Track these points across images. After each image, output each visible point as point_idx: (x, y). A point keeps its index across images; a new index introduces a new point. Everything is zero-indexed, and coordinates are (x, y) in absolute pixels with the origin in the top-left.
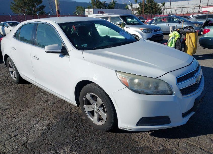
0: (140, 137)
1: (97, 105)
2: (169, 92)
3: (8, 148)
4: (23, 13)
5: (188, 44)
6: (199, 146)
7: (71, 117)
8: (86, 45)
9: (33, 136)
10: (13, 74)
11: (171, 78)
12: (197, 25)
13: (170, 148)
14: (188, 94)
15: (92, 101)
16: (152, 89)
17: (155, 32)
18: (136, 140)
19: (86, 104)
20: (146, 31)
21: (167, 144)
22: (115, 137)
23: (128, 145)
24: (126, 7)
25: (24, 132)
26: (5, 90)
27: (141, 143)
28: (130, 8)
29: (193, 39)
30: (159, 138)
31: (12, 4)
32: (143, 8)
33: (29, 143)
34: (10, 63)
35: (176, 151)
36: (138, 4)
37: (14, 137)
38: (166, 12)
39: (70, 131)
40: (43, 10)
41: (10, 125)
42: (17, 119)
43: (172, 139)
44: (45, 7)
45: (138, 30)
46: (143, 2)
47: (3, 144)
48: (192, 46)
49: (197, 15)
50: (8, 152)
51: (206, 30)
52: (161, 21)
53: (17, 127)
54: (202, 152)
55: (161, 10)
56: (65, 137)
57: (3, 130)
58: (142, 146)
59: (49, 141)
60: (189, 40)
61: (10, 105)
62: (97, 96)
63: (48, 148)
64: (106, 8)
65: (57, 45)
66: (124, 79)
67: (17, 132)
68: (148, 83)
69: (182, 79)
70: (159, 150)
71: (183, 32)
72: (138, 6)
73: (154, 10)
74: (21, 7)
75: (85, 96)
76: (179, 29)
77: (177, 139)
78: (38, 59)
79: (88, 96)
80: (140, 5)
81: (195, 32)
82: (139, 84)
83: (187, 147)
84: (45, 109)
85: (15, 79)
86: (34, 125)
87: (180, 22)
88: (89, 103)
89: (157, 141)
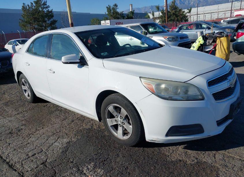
0: (171, 151)
1: (121, 117)
2: (200, 97)
3: (26, 167)
4: (33, 30)
5: (220, 50)
6: (238, 157)
7: (92, 134)
8: (106, 53)
9: (52, 155)
10: (27, 92)
11: (201, 82)
12: (230, 30)
13: (205, 160)
14: (221, 99)
15: (115, 114)
16: (181, 94)
17: (181, 40)
18: (167, 154)
19: (108, 118)
20: (170, 39)
21: (202, 157)
22: (143, 152)
23: (157, 160)
24: (147, 16)
25: (42, 151)
26: (18, 110)
27: (172, 157)
28: (151, 16)
29: (225, 44)
30: (192, 151)
31: (20, 21)
32: (166, 16)
33: (49, 162)
34: (23, 80)
35: (212, 164)
36: (160, 12)
37: (32, 156)
38: (193, 19)
39: (93, 147)
40: (55, 25)
41: (26, 145)
42: (33, 139)
43: (207, 152)
44: (57, 21)
45: (162, 38)
46: (165, 9)
47: (20, 164)
48: (224, 53)
49: (229, 19)
50: (27, 172)
51: (240, 34)
52: (187, 29)
53: (35, 146)
54: (242, 163)
55: (187, 17)
56: (87, 154)
57: (19, 150)
58: (173, 160)
59: (70, 159)
60: (220, 45)
61: (25, 125)
62: (121, 107)
63: (69, 165)
64: (125, 18)
65: (74, 55)
66: (150, 85)
67: (35, 151)
68: (177, 88)
69: (214, 83)
70: (193, 163)
71: (213, 37)
72: (161, 14)
73: (179, 17)
74: (30, 23)
75: (108, 108)
76: (208, 34)
77: (213, 152)
78: (54, 72)
79: (111, 108)
80: (162, 13)
81: (227, 36)
82: (166, 89)
83: (225, 159)
84: (63, 127)
85: (29, 98)
86: (52, 144)
87: (209, 28)
88: (111, 116)
89: (190, 154)
